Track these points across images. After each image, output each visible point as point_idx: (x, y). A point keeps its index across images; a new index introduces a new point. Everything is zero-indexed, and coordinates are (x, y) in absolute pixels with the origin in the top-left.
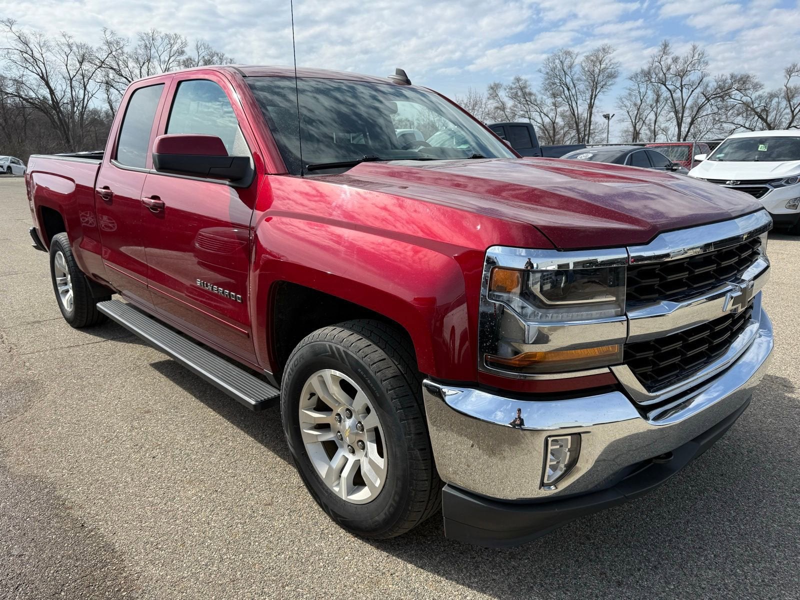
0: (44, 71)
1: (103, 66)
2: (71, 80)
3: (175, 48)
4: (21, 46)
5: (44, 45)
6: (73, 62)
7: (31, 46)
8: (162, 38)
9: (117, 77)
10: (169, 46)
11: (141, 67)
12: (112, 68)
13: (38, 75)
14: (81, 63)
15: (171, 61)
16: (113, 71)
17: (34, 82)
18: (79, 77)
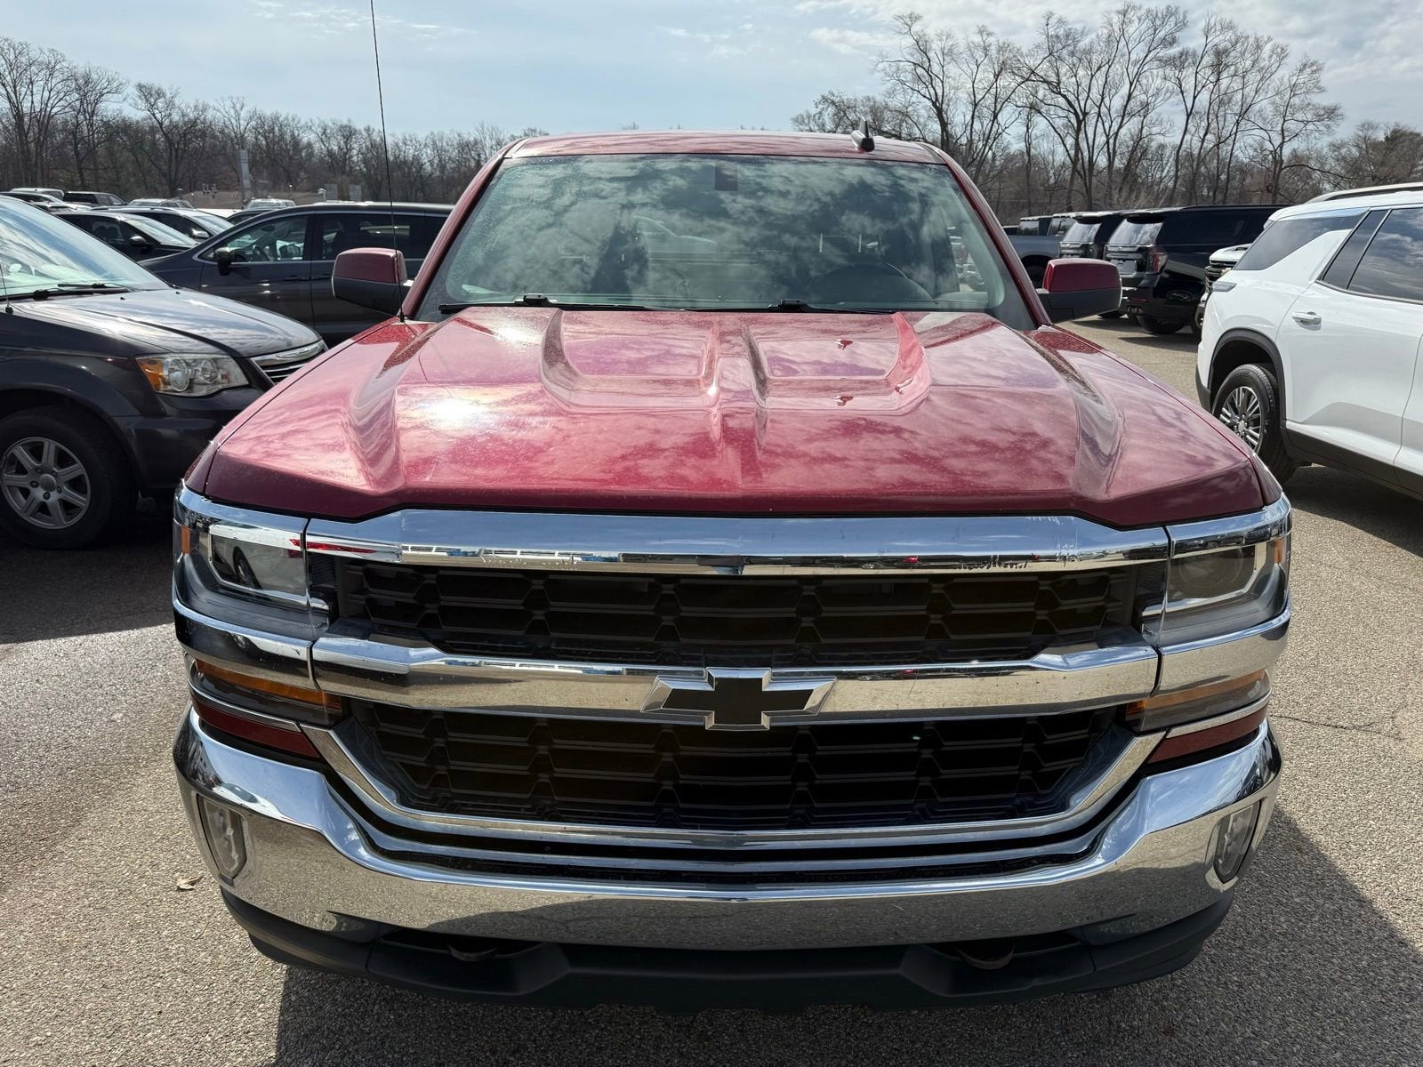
0: (940, 94)
1: (1033, 78)
2: (976, 105)
3: (1161, 34)
4: (918, 58)
5: (948, 53)
6: (986, 75)
7: (931, 55)
8: (1140, 20)
9: (1050, 95)
10: (1151, 31)
11: (1092, 76)
12: (1045, 81)
13: (930, 99)
14: (997, 76)
15: (1148, 59)
16: (1045, 86)
17: (923, 112)
18: (990, 100)
